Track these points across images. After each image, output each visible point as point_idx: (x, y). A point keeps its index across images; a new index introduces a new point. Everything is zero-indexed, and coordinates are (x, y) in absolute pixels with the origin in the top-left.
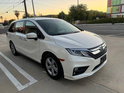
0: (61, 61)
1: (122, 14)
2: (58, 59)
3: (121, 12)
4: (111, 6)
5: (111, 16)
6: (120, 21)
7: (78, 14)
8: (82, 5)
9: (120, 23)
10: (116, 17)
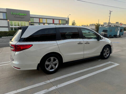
2: (111, 46)
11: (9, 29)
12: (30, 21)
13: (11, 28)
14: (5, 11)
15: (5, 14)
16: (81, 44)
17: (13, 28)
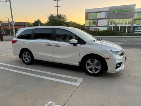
0: (106, 60)
1: (98, 28)
2: (103, 58)
3: (97, 26)
4: (88, 20)
5: (89, 29)
6: (98, 34)
7: (58, 24)
8: (61, 15)
9: (98, 36)
10: (93, 30)
11: (108, 28)
12: (133, 18)
13: (110, 27)
14: (108, 10)
15: (107, 13)
16: (50, 45)
17: (112, 27)
